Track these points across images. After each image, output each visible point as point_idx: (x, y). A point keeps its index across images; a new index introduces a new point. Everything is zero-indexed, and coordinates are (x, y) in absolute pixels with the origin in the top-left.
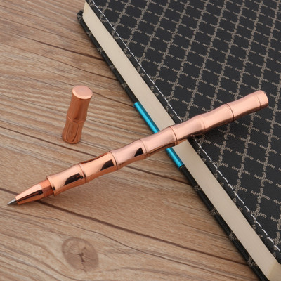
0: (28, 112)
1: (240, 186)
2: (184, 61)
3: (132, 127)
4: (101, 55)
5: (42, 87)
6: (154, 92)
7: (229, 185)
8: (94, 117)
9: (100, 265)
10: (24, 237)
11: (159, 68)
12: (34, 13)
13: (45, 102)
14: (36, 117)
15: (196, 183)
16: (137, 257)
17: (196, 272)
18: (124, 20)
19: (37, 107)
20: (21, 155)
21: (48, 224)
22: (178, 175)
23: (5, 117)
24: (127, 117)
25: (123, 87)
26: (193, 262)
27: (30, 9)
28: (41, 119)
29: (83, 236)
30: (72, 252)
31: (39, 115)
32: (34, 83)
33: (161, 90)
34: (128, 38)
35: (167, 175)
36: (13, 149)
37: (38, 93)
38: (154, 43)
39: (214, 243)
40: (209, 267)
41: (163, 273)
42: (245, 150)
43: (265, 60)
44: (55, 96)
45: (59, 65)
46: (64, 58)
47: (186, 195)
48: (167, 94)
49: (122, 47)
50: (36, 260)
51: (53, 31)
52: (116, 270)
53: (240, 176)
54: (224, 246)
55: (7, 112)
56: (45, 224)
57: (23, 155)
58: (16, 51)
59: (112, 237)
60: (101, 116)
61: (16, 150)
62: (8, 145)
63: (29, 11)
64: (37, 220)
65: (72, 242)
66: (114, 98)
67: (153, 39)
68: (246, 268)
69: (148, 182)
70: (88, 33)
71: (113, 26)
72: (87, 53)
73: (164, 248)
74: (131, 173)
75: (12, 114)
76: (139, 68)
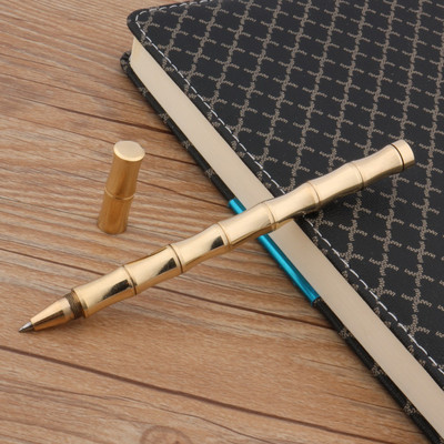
0: (59, 226)
1: (418, 326)
2: (306, 128)
4: (167, 126)
5: (78, 183)
6: (262, 182)
7: (400, 325)
8: (166, 228)
10: (78, 431)
11: (267, 142)
12: (49, 62)
13: (85, 207)
15: (342, 326)
18: (202, 65)
19: (73, 217)
21: (113, 407)
22: (312, 314)
23: (23, 237)
25: (207, 176)
27: (43, 56)
28: (82, 236)
29: (172, 424)
31: (78, 230)
32: (64, 177)
34: (211, 95)
35: (295, 315)
36: (42, 289)
37: (71, 194)
38: (255, 101)
39: (381, 421)
42: (420, 266)
45: (101, 146)
46: (106, 133)
47: (328, 346)
51: (84, 89)
53: (415, 309)
55: (27, 229)
56: (109, 407)
58: (29, 127)
59: (218, 422)
60: (177, 225)
61: (47, 290)
62: (34, 282)
63: (41, 59)
64: (96, 401)
65: (155, 433)
66: (194, 194)
67: (253, 94)
69: (265, 328)
70: (141, 89)
71: (185, 77)
72: (142, 122)
73: (303, 433)
74: (237, 316)
75: (34, 230)
76: (234, 144)
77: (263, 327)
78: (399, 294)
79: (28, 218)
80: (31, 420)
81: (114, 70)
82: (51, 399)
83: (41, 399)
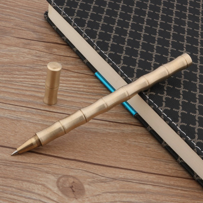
0: (18, 89)
1: (181, 122)
2: (127, 38)
3: (95, 91)
4: (66, 42)
5: (26, 70)
7: (173, 122)
8: (66, 87)
9: (87, 193)
10: (28, 179)
11: (110, 45)
13: (30, 80)
14: (24, 92)
15: (148, 125)
16: (112, 183)
17: (157, 189)
18: (79, 13)
19: (24, 85)
20: (17, 120)
21: (44, 168)
22: (134, 121)
23: (2, 95)
24: (91, 84)
25: (84, 63)
26: (154, 182)
27: (9, 15)
28: (28, 93)
29: (71, 174)
30: (65, 186)
31: (26, 90)
32: (19, 68)
33: (113, 61)
34: (84, 26)
35: (126, 122)
36: (11, 117)
37: (23, 75)
38: (103, 27)
39: (167, 166)
40: (166, 184)
41: (133, 193)
42: (181, 96)
43: (186, 29)
44: (36, 75)
45: (36, 53)
46: (38, 47)
47: (142, 135)
48: (118, 63)
49: (81, 33)
50: (39, 195)
51: (28, 29)
52: (99, 195)
53: (180, 115)
54: (175, 168)
55: (4, 91)
56: (42, 168)
57: (19, 120)
58: (4, 47)
59: (92, 172)
60: (71, 85)
61: (13, 118)
62: (7, 115)
63: (8, 17)
64: (36, 166)
65: (63, 179)
66: (79, 71)
67: (102, 25)
68: (193, 181)
70: (53, 27)
71: (72, 19)
72: (55, 41)
73: (131, 174)
74: (100, 124)
75: (7, 92)
76: (95, 47)
77: (112, 128)
78: (172, 109)
79: (4, 87)
80: (6, 176)
81: (41, 19)
82: (16, 166)
83: (11, 166)
